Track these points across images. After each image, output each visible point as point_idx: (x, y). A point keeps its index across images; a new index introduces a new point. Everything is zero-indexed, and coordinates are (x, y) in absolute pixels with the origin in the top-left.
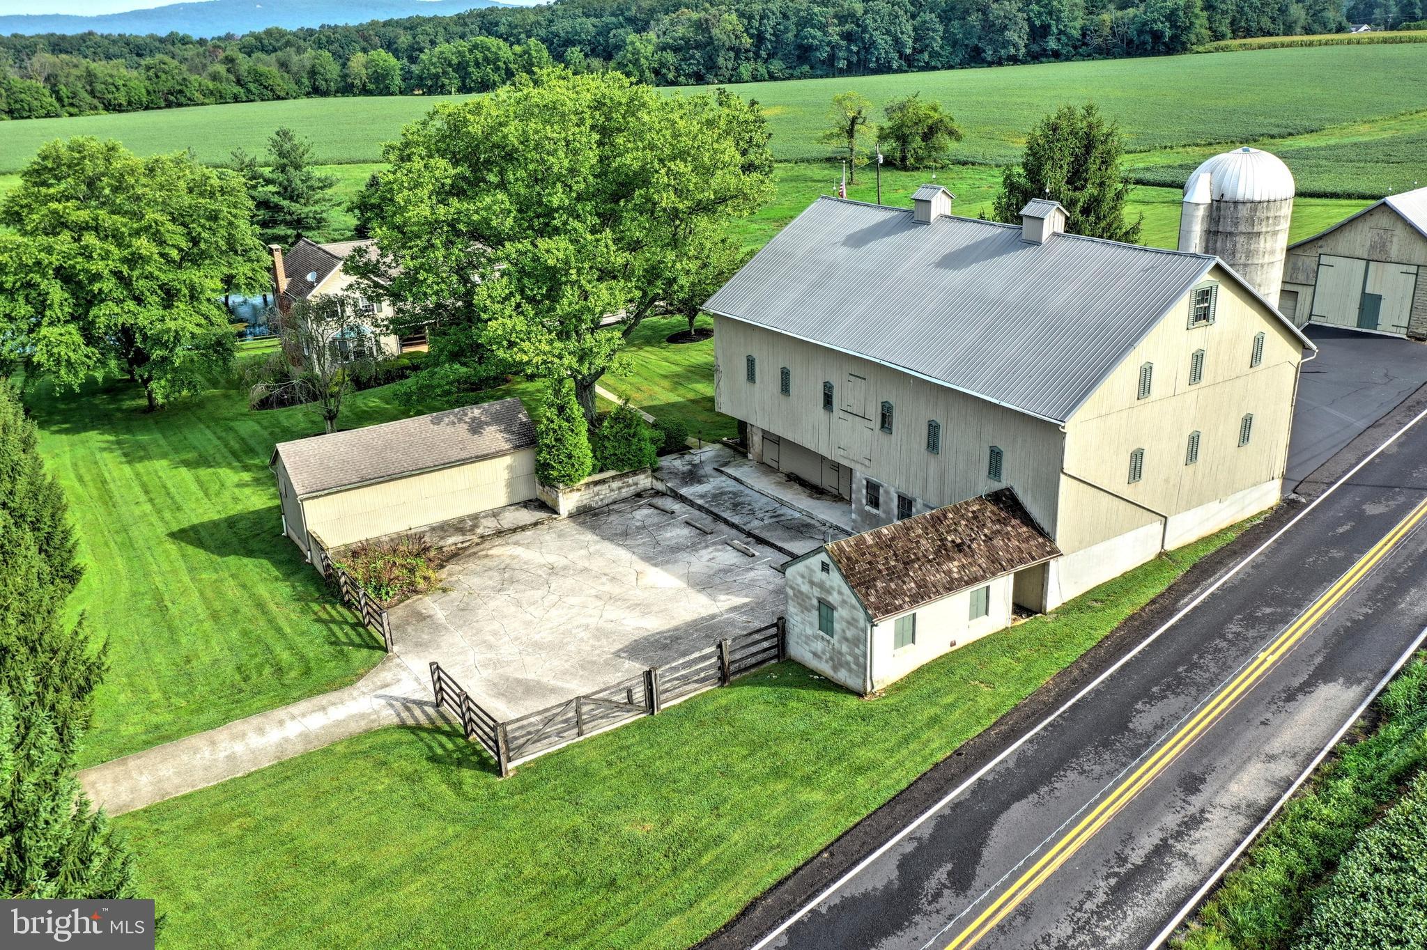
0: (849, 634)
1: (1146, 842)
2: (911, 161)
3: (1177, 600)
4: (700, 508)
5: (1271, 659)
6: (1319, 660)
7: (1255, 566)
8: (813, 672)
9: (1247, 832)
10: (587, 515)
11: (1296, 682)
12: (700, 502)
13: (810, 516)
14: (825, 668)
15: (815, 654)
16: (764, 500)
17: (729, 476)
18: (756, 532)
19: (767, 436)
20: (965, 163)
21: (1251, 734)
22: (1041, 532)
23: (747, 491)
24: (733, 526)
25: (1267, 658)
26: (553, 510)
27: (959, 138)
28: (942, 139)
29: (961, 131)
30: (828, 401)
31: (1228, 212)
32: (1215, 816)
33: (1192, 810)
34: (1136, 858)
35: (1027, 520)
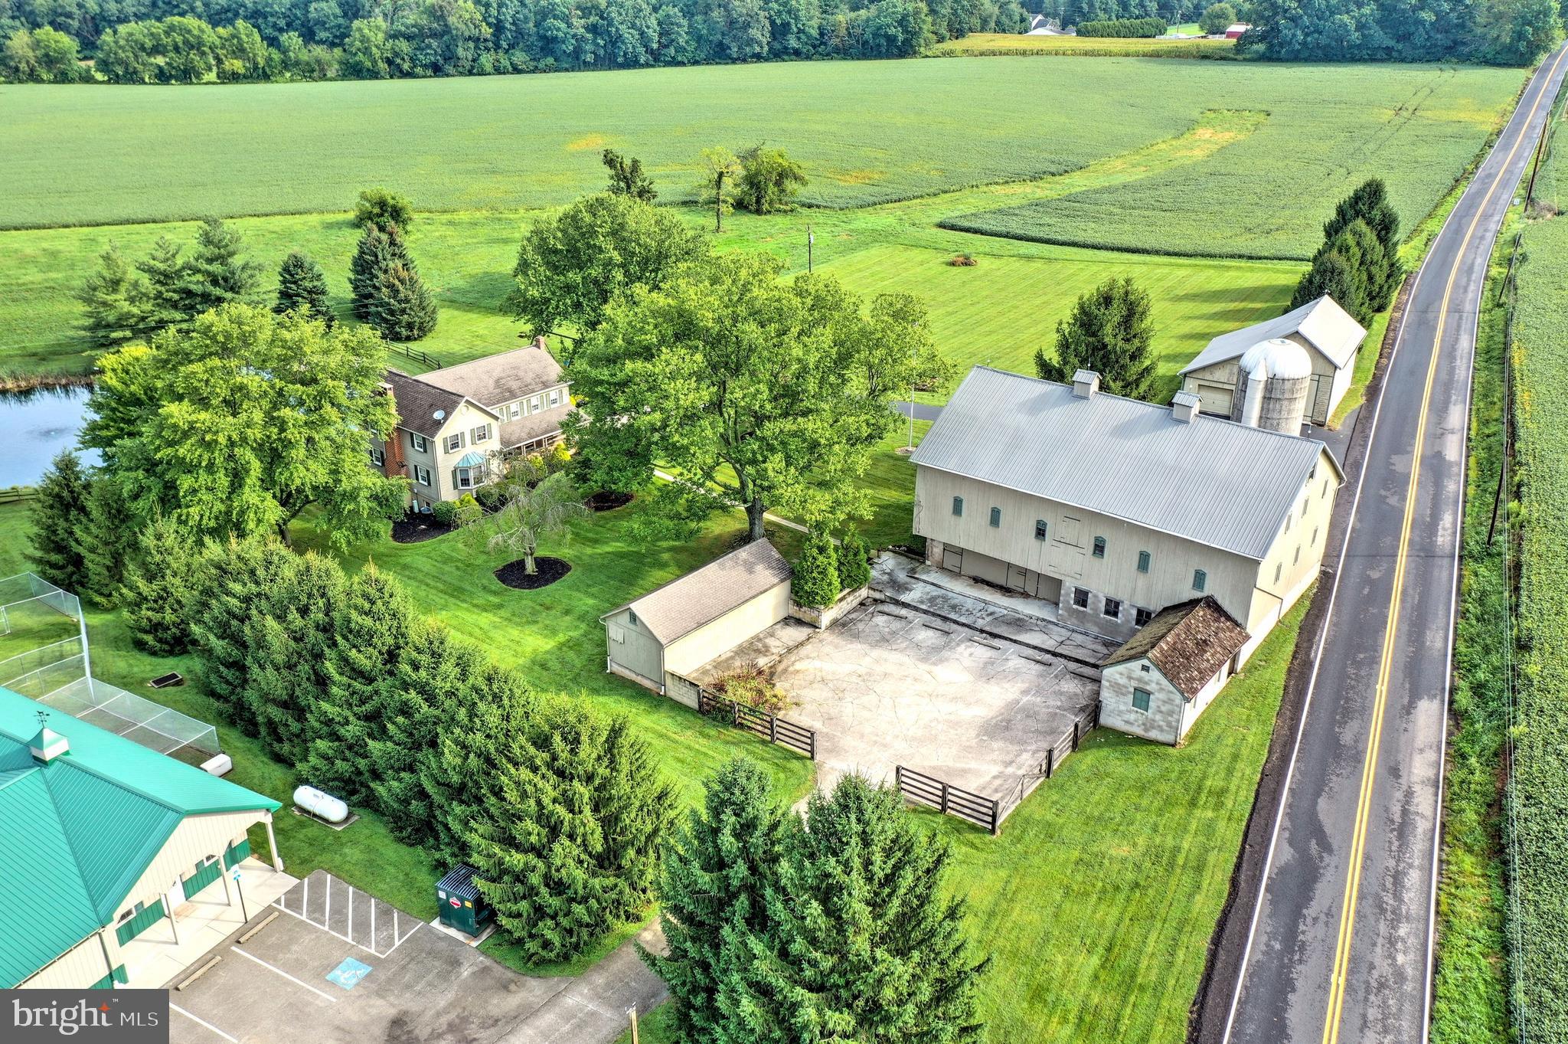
0: (1163, 709)
1: (1396, 810)
2: (766, 207)
3: (1308, 655)
4: (925, 612)
5: (1384, 688)
6: (1407, 686)
7: (1333, 624)
8: (1124, 733)
9: (1437, 795)
10: (840, 625)
11: (1406, 701)
12: (924, 607)
13: (1016, 612)
14: (1138, 731)
15: (1127, 722)
16: (969, 601)
17: (924, 581)
18: (987, 629)
19: (947, 548)
20: (810, 206)
21: (1403, 738)
22: (1236, 624)
23: (950, 594)
24: (963, 625)
25: (1382, 688)
26: (813, 625)
27: (804, 183)
28: (790, 185)
29: (807, 178)
30: (1041, 533)
31: (1277, 385)
32: (1417, 788)
33: (1405, 787)
34: (1397, 818)
35: (1229, 618)
